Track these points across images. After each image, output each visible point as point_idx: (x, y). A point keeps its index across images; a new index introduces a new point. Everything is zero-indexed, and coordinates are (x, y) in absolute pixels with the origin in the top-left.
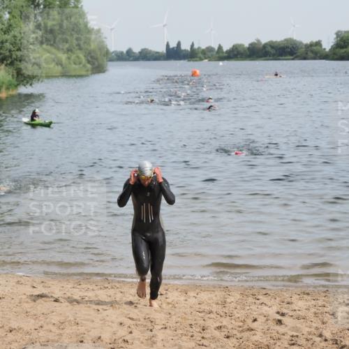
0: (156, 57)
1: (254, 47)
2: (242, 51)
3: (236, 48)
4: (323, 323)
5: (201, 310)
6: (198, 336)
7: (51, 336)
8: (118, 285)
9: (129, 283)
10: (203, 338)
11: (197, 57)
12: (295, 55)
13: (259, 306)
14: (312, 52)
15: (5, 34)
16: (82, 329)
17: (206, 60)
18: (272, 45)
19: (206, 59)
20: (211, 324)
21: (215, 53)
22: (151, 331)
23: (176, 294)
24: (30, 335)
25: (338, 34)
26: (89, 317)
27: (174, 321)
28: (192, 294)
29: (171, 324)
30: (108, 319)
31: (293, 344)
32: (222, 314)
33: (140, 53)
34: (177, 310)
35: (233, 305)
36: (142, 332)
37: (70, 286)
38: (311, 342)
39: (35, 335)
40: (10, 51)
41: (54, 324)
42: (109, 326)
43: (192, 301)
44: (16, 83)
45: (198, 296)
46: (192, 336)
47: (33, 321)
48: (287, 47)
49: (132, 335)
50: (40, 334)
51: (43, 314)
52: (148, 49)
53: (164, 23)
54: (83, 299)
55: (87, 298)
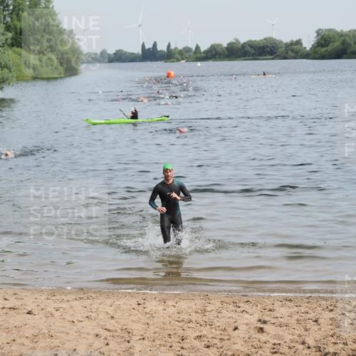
0: (131, 58)
1: (232, 47)
2: (221, 51)
3: (215, 49)
4: (306, 330)
5: (180, 320)
6: (177, 347)
7: (24, 350)
8: (94, 296)
9: (105, 293)
10: (182, 348)
11: (174, 58)
12: (275, 55)
13: (240, 314)
14: (292, 51)
16: (56, 342)
17: (184, 61)
18: (251, 45)
19: (183, 59)
20: (191, 334)
21: (192, 54)
22: (129, 342)
23: (155, 303)
24: (2, 349)
25: (318, 32)
26: (63, 329)
27: (152, 332)
28: (170, 303)
29: (149, 334)
30: (83, 330)
31: (275, 353)
32: (202, 323)
33: (115, 54)
34: (155, 320)
35: (214, 313)
36: (119, 343)
37: (44, 297)
38: (294, 350)
39: (7, 349)
41: (27, 337)
42: (84, 338)
43: (171, 310)
45: (177, 305)
46: (171, 347)
47: (5, 334)
48: (267, 47)
49: (109, 346)
50: (13, 348)
51: (15, 327)
52: (122, 51)
53: (140, 23)
54: (57, 310)
55: (61, 310)
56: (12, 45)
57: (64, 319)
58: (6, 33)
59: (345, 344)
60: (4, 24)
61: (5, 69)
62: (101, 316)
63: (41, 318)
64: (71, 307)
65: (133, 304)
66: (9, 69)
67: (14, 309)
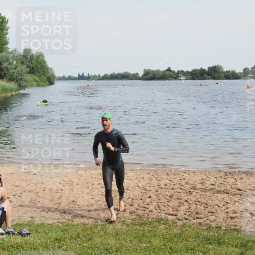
0: (74, 79)
1: (112, 75)
2: (108, 77)
3: (106, 76)
4: (139, 181)
5: (92, 177)
6: (90, 187)
7: (32, 188)
11: (90, 79)
12: (128, 78)
14: (135, 77)
15: (14, 69)
16: (45, 185)
17: (94, 80)
18: (119, 74)
20: (96, 183)
21: (97, 77)
22: (72, 186)
25: (145, 70)
28: (88, 171)
29: (80, 183)
30: (55, 181)
33: (68, 77)
34: (82, 177)
36: (68, 186)
38: (134, 189)
39: (26, 188)
40: (16, 76)
41: (33, 184)
42: (55, 184)
43: (88, 174)
44: (19, 89)
45: (90, 172)
47: (25, 183)
48: (125, 75)
49: (65, 187)
51: (29, 180)
52: (71, 76)
56: (29, 73)
58: (27, 68)
59: (154, 187)
61: (26, 82)
66: (28, 82)
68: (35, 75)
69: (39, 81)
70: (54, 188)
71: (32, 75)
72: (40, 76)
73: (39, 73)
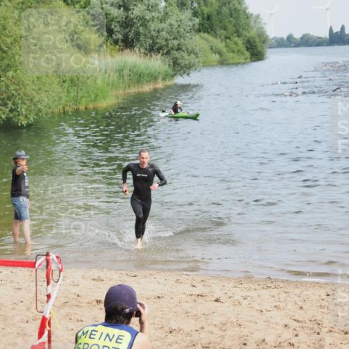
0: (319, 43)
7: (213, 338)
8: (281, 285)
9: (293, 282)
15: (161, 22)
16: (245, 331)
22: (318, 334)
24: (191, 336)
30: (272, 320)
33: (302, 38)
36: (309, 335)
37: (231, 285)
39: (196, 336)
40: (166, 40)
41: (215, 325)
42: (273, 328)
44: (172, 73)
47: (193, 321)
49: (298, 338)
50: (201, 336)
51: (204, 314)
52: (309, 34)
53: (327, 6)
54: (245, 299)
55: (249, 298)
56: (200, 31)
57: (252, 307)
58: (193, 18)
60: (192, 9)
61: (192, 55)
62: (290, 306)
63: (229, 306)
64: (259, 296)
65: (322, 295)
66: (196, 54)
67: (201, 296)
68: (216, 36)
69: (224, 50)
70: (271, 339)
71: (205, 35)
72: (226, 38)
73: (225, 28)
